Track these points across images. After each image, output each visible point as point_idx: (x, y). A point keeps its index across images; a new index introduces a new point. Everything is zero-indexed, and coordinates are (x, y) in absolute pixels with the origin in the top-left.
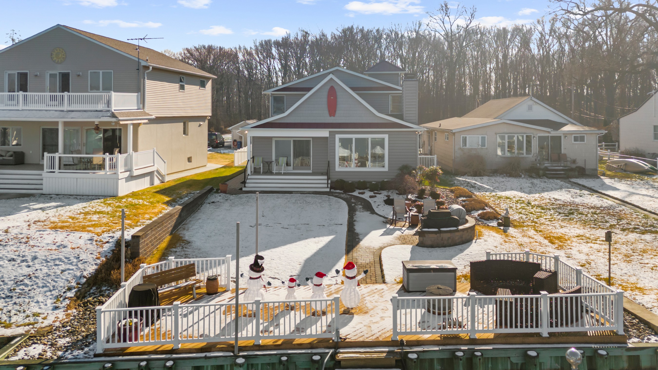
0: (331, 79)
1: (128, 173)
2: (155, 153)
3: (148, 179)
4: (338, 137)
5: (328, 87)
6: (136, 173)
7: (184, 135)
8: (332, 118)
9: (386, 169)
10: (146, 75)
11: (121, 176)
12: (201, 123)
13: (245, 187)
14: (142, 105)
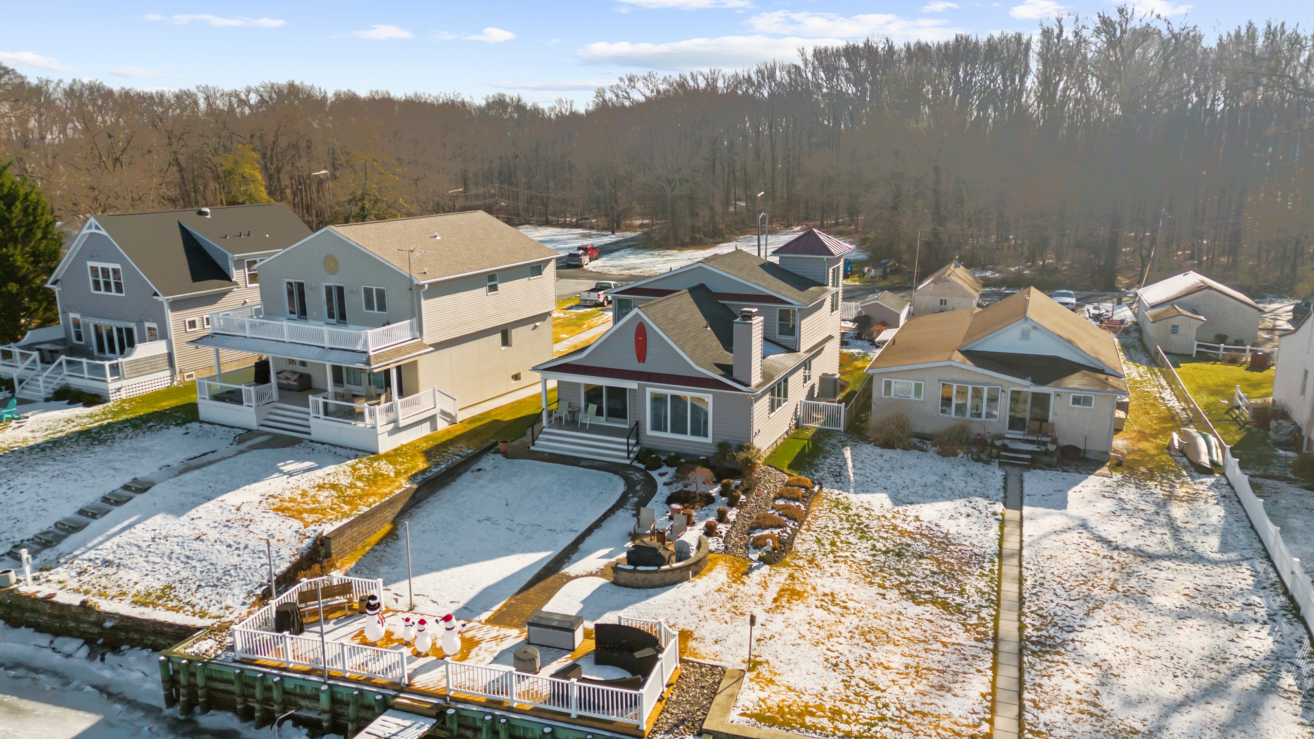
0: (637, 314)
1: (392, 425)
2: (437, 393)
3: (427, 425)
4: (649, 390)
5: (636, 324)
6: (402, 423)
7: (504, 348)
8: (641, 364)
9: (709, 440)
10: (422, 294)
11: (380, 430)
12: (538, 324)
13: (533, 445)
14: (418, 334)
